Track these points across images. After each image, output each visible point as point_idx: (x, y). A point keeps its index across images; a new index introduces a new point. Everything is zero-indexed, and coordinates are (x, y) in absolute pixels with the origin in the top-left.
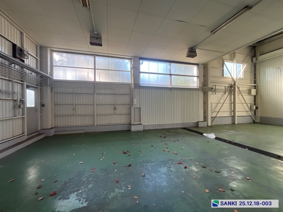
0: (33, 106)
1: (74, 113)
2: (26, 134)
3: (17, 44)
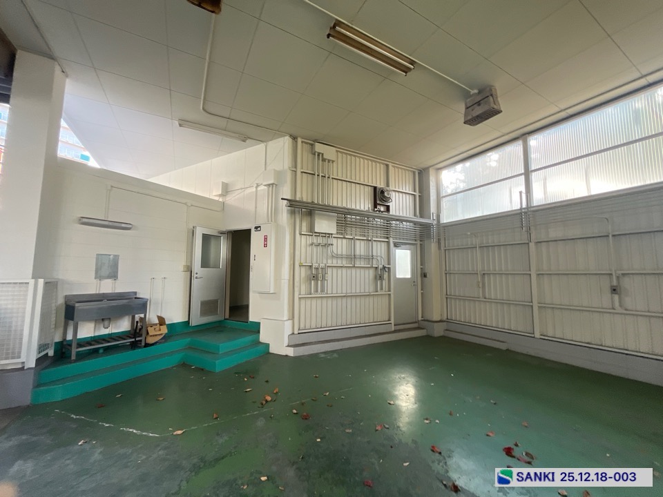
0: (408, 276)
1: (481, 295)
2: (392, 321)
3: (380, 184)
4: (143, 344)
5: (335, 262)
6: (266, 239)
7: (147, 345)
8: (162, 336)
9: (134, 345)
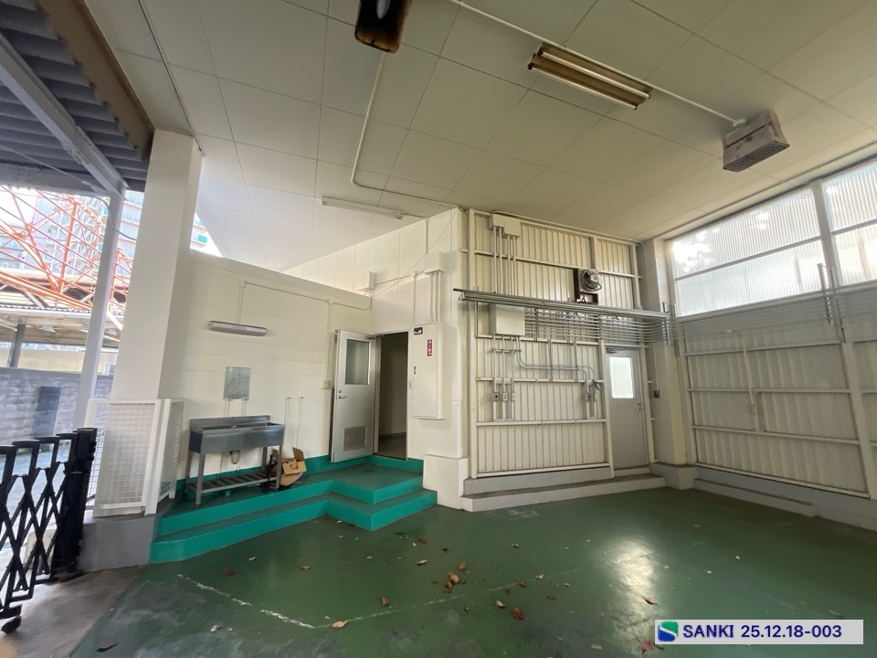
0: (630, 395)
1: (757, 426)
2: (611, 464)
3: (583, 266)
4: (277, 487)
5: (524, 376)
6: (430, 345)
7: (282, 488)
8: (299, 476)
9: (266, 488)
